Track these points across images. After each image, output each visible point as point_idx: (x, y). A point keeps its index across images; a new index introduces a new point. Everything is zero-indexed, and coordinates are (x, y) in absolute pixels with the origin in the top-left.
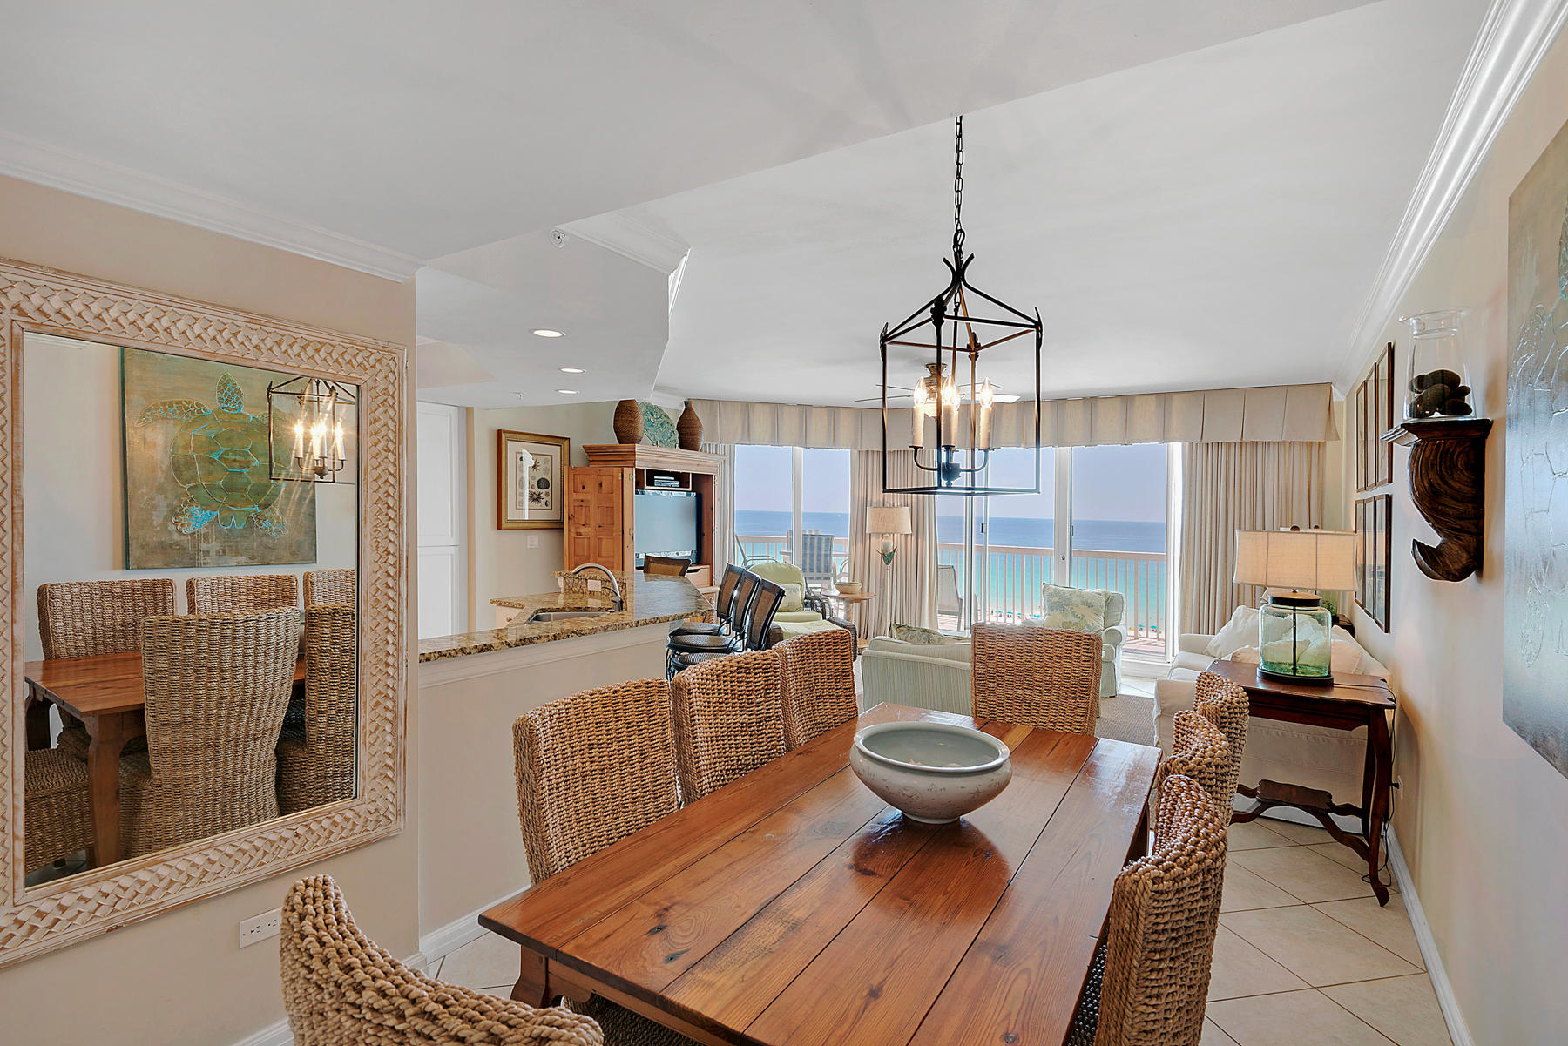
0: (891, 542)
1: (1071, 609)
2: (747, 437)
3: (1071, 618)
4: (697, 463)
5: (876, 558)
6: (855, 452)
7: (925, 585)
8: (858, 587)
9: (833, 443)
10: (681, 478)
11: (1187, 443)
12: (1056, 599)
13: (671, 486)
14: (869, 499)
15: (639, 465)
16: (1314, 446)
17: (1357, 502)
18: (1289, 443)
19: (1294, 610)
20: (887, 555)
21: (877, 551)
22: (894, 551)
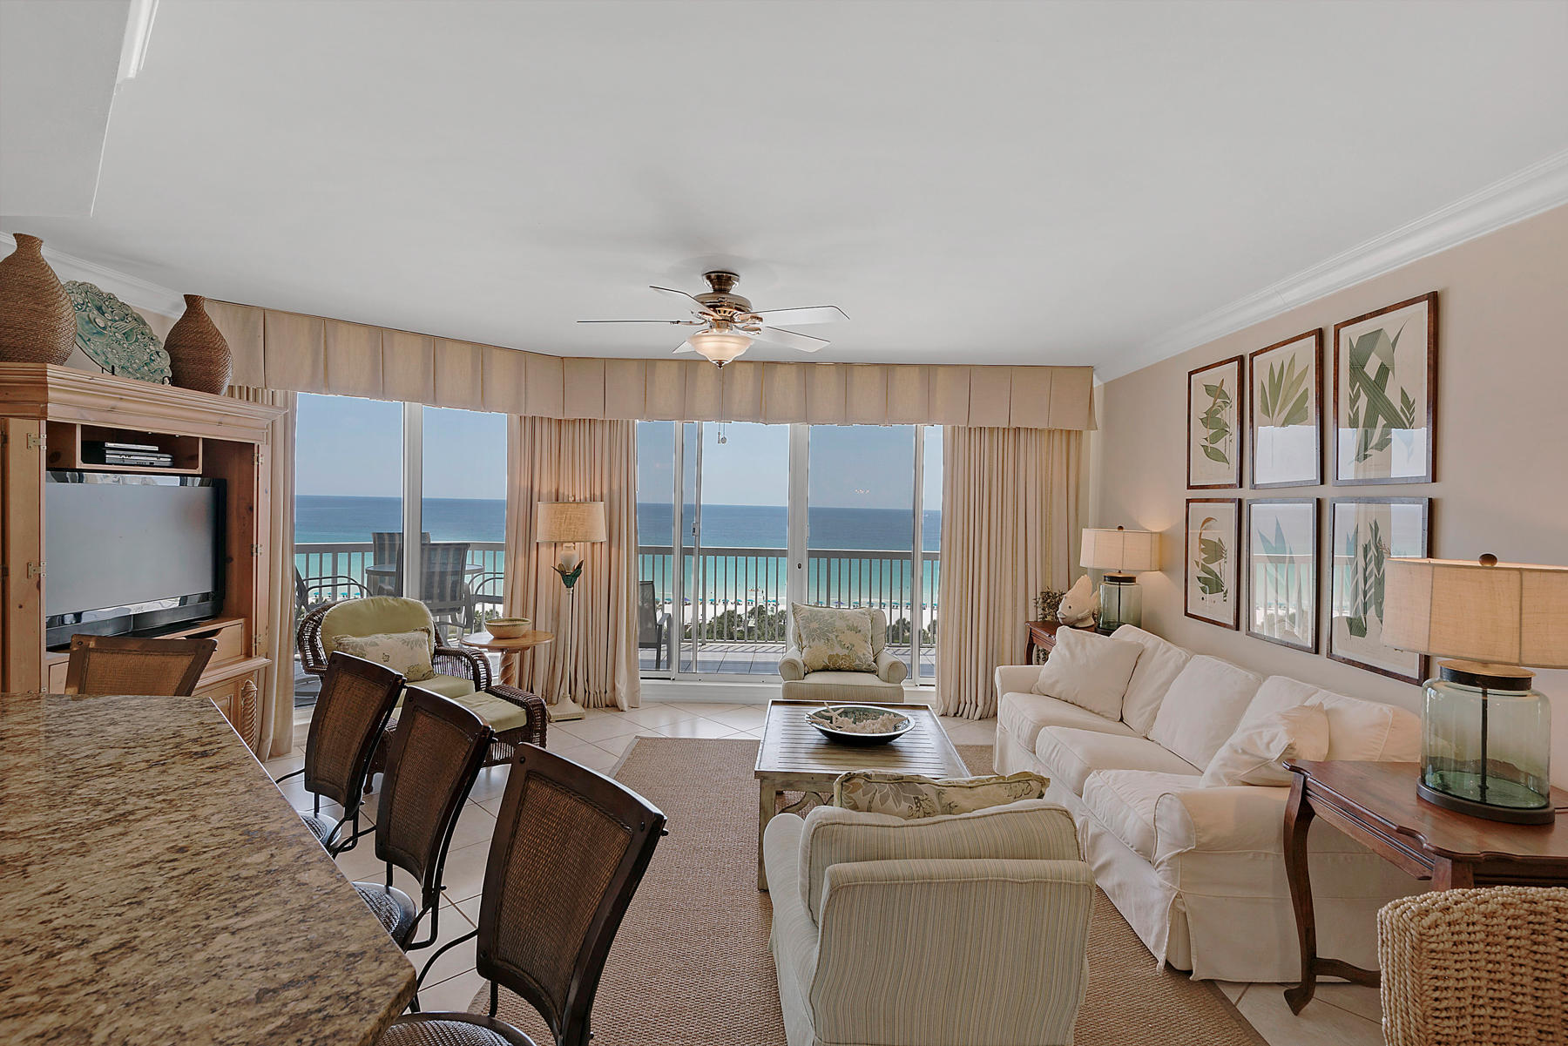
0: (575, 553)
1: (837, 636)
2: (323, 380)
3: (838, 650)
4: (217, 419)
5: (548, 577)
6: (516, 417)
7: (622, 612)
8: (527, 627)
9: (481, 400)
10: (176, 449)
11: (949, 426)
12: (815, 625)
13: (151, 465)
14: (536, 489)
15: (56, 413)
16: (1071, 436)
17: (1188, 501)
18: (1049, 431)
19: (1485, 694)
20: (569, 574)
21: (555, 569)
22: (579, 568)
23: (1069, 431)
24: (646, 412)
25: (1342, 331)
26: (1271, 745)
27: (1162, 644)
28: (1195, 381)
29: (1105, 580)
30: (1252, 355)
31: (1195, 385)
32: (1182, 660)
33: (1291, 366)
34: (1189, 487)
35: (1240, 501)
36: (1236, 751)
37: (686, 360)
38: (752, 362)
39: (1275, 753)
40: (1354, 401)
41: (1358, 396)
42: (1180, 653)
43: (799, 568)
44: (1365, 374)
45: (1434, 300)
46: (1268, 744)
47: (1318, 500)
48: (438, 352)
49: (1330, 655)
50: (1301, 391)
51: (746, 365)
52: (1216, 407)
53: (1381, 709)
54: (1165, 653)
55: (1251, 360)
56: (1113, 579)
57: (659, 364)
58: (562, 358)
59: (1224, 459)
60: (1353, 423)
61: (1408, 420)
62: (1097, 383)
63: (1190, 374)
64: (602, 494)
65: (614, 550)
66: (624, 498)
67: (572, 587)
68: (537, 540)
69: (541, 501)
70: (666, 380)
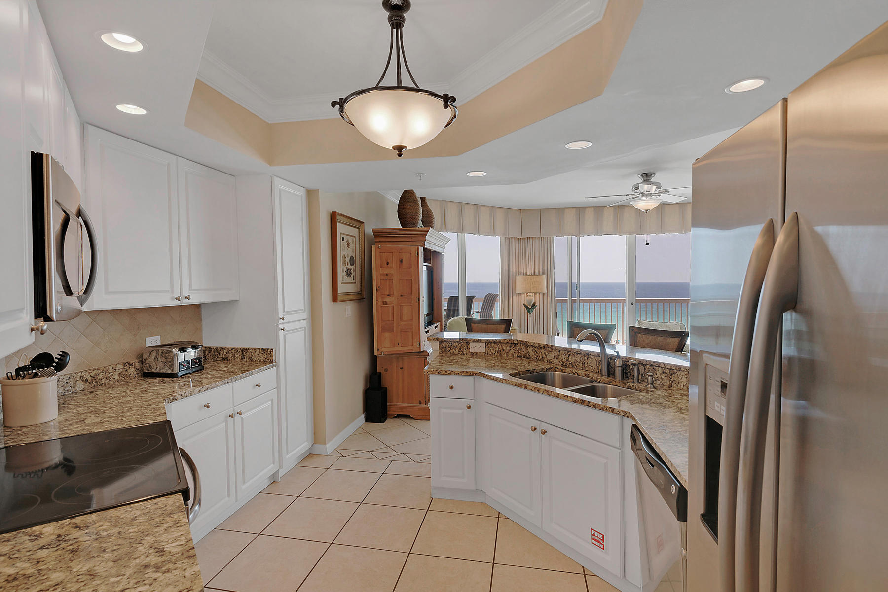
9: (492, 233)
14: (510, 270)
15: (425, 245)
20: (530, 308)
21: (524, 305)
22: (534, 305)
37: (579, 207)
43: (632, 304)
48: (479, 211)
51: (610, 208)
58: (521, 210)
64: (539, 271)
65: (545, 297)
66: (549, 273)
67: (532, 314)
68: (517, 292)
69: (516, 275)
70: (570, 217)
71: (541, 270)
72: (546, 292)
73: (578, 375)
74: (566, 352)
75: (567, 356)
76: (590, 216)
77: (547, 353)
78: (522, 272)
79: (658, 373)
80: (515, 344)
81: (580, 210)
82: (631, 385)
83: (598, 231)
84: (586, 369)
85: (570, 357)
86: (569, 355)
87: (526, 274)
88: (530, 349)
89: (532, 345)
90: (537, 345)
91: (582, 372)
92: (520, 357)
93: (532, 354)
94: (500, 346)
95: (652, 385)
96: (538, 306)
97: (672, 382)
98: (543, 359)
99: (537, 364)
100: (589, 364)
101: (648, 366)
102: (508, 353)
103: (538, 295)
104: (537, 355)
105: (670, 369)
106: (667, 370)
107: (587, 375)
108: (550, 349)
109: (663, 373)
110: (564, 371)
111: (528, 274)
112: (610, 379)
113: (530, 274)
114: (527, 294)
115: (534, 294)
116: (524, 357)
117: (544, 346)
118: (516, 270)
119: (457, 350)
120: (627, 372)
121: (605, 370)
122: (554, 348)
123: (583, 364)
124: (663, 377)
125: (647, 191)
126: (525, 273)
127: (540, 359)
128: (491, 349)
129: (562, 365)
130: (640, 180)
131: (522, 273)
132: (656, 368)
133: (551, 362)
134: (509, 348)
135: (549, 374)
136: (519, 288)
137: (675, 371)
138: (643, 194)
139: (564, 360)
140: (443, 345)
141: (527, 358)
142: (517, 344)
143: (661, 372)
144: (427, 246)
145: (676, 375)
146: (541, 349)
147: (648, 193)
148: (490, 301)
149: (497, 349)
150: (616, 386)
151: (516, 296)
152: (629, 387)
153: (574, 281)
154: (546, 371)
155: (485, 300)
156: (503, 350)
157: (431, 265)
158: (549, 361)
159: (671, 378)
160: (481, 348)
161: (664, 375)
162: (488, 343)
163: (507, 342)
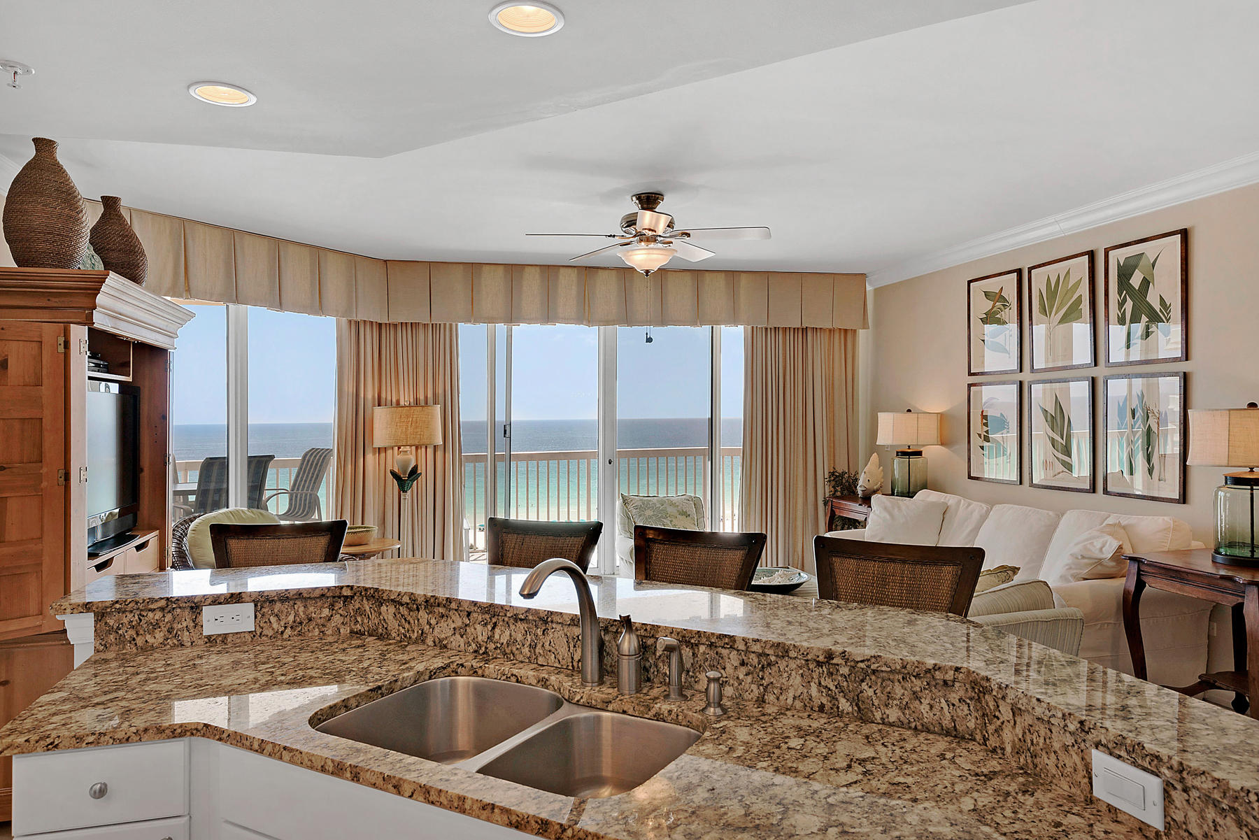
0: (412, 457)
1: (671, 522)
6: (343, 321)
8: (375, 533)
9: (319, 307)
12: (649, 513)
15: (96, 320)
16: (847, 334)
17: (970, 386)
18: (830, 330)
19: (1252, 489)
20: (405, 479)
21: (393, 473)
22: (414, 473)
23: (846, 331)
24: (473, 316)
25: (1111, 253)
26: (1104, 549)
27: (962, 501)
28: (974, 288)
29: (897, 455)
30: (1030, 269)
31: (975, 292)
32: (984, 511)
33: (1067, 278)
34: (970, 374)
35: (1021, 382)
36: (1077, 558)
37: (512, 265)
38: (575, 267)
39: (1108, 553)
40: (1121, 304)
41: (1124, 301)
42: (981, 506)
43: (610, 463)
44: (1130, 284)
45: (1185, 234)
46: (1101, 549)
47: (1093, 378)
48: (282, 253)
49: (1106, 492)
50: (1075, 297)
51: (570, 270)
52: (994, 309)
53: (1164, 520)
54: (967, 507)
55: (1030, 273)
56: (904, 454)
57: (486, 268)
58: (385, 261)
59: (1005, 351)
60: (1122, 321)
61: (1166, 318)
62: (869, 288)
63: (969, 282)
64: (426, 398)
65: (439, 454)
66: (448, 402)
67: (409, 492)
68: (376, 445)
69: (374, 406)
70: (492, 285)
71: (430, 395)
72: (441, 443)
73: (517, 681)
74: (487, 616)
75: (490, 627)
76: (532, 284)
77: (433, 622)
78: (389, 398)
79: (728, 666)
80: (346, 597)
81: (514, 270)
82: (664, 707)
83: (548, 316)
84: (541, 660)
85: (497, 631)
86: (495, 625)
87: (398, 402)
88: (388, 611)
89: (392, 600)
90: (406, 599)
91: (527, 672)
92: (359, 634)
93: (393, 624)
94: (302, 609)
95: (720, 705)
96: (424, 474)
97: (766, 688)
98: (422, 638)
99: (405, 657)
100: (547, 647)
101: (702, 648)
102: (323, 625)
103: (423, 449)
104: (407, 626)
105: (760, 655)
106: (752, 656)
107: (544, 682)
108: (441, 610)
109: (743, 664)
110: (480, 672)
111: (402, 403)
112: (607, 691)
113: (407, 404)
114: (399, 448)
115: (414, 448)
116: (370, 635)
117: (427, 602)
118: (374, 397)
119: (160, 635)
120: (647, 665)
121: (591, 664)
122: (453, 605)
123: (533, 647)
124: (741, 677)
125: (650, 230)
126: (394, 400)
127: (414, 636)
128: (273, 619)
129: (475, 651)
130: (633, 207)
131: (389, 402)
132: (725, 652)
133: (445, 647)
134: (326, 612)
135: (439, 687)
136: (381, 435)
137: (773, 658)
138: (641, 237)
139: (480, 638)
140: (111, 622)
141: (380, 638)
142: (352, 597)
143: (736, 663)
144: (101, 321)
145: (775, 669)
146: (418, 609)
147: (650, 233)
148: (313, 464)
149: (291, 618)
150: (624, 712)
151: (374, 454)
152: (658, 717)
153: (500, 417)
154: (430, 678)
155: (302, 464)
156: (310, 620)
157: (130, 379)
158: (440, 641)
159: (762, 678)
160: (242, 619)
161: (743, 670)
162: (263, 601)
163: (323, 595)
